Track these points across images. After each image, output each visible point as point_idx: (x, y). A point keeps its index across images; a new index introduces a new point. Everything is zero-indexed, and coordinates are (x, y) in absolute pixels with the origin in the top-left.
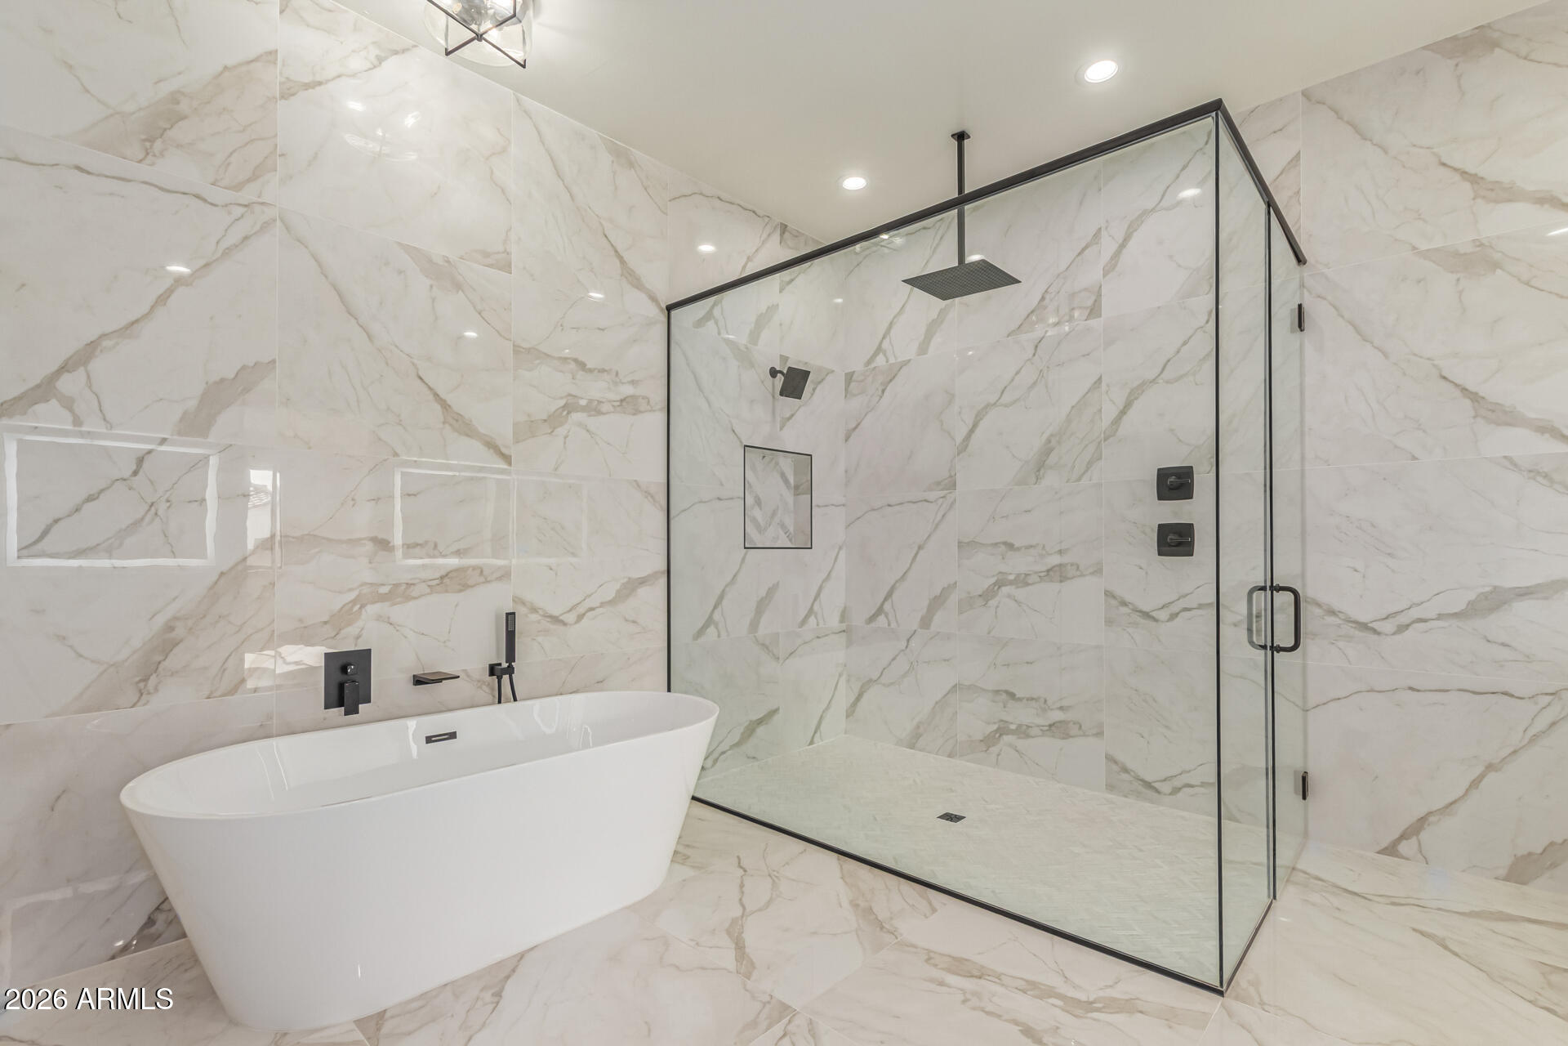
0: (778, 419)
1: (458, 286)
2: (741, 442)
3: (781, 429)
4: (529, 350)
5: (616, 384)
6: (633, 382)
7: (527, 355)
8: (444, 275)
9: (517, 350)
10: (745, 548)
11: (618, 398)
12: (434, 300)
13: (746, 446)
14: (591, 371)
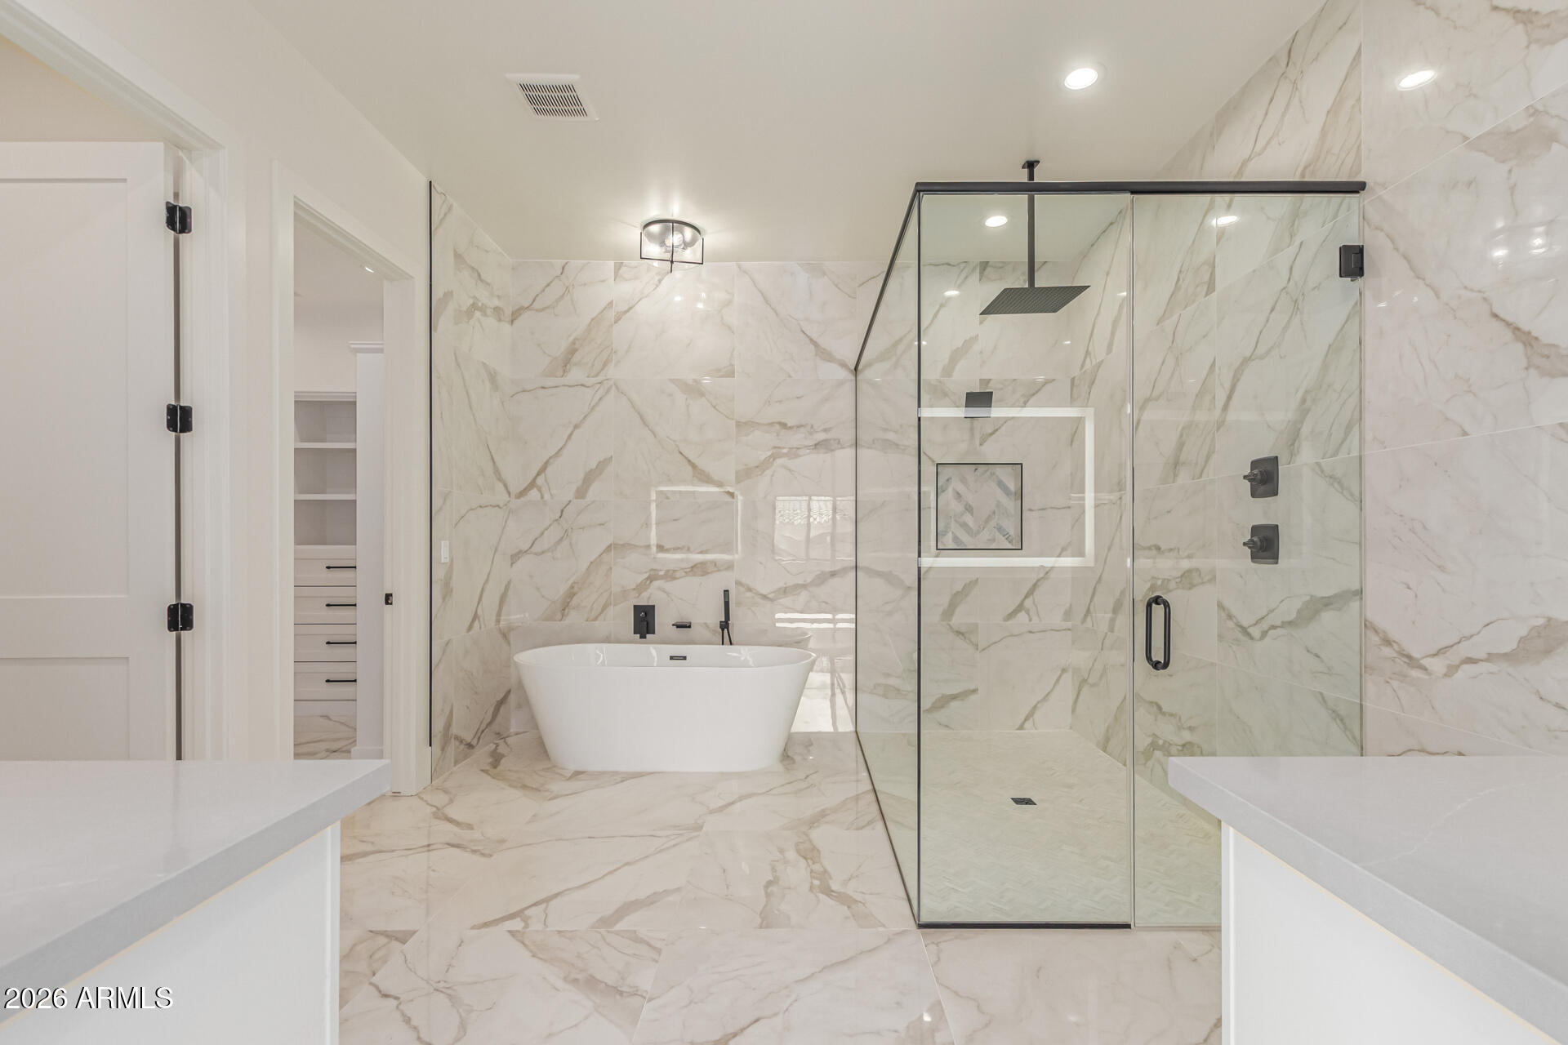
0: (977, 436)
1: (702, 394)
2: (933, 461)
3: (981, 445)
4: (745, 423)
5: (811, 434)
6: (825, 430)
7: (744, 426)
8: (694, 390)
9: (738, 424)
10: (937, 549)
11: (813, 443)
12: (688, 406)
13: (937, 464)
14: (791, 428)
